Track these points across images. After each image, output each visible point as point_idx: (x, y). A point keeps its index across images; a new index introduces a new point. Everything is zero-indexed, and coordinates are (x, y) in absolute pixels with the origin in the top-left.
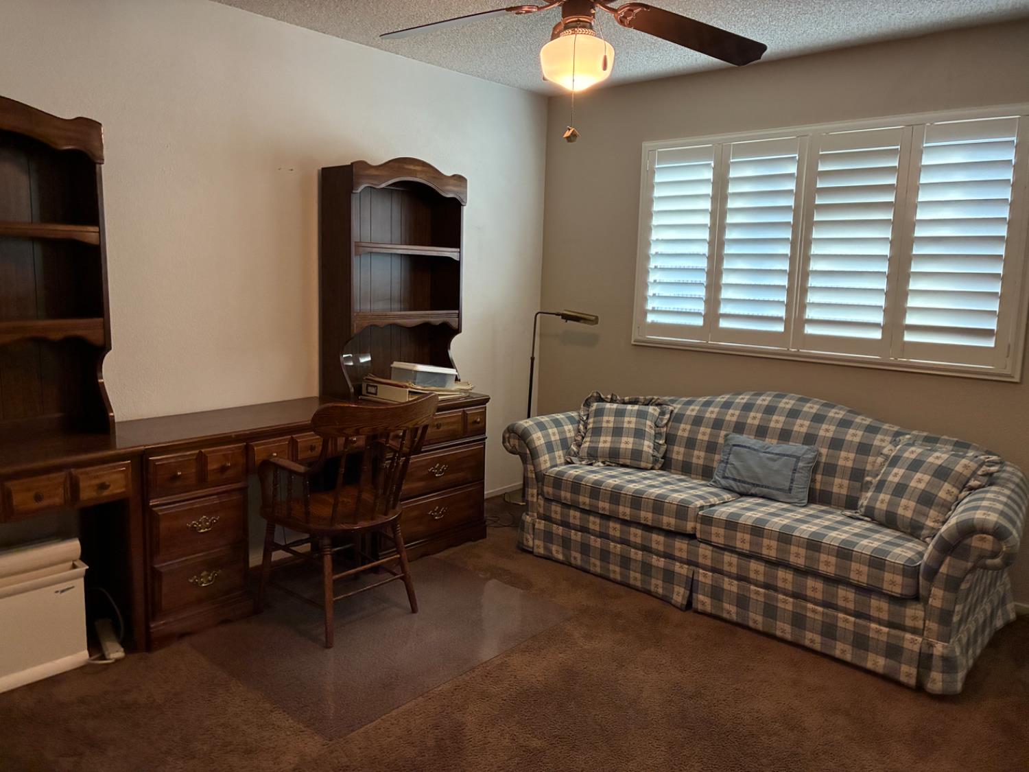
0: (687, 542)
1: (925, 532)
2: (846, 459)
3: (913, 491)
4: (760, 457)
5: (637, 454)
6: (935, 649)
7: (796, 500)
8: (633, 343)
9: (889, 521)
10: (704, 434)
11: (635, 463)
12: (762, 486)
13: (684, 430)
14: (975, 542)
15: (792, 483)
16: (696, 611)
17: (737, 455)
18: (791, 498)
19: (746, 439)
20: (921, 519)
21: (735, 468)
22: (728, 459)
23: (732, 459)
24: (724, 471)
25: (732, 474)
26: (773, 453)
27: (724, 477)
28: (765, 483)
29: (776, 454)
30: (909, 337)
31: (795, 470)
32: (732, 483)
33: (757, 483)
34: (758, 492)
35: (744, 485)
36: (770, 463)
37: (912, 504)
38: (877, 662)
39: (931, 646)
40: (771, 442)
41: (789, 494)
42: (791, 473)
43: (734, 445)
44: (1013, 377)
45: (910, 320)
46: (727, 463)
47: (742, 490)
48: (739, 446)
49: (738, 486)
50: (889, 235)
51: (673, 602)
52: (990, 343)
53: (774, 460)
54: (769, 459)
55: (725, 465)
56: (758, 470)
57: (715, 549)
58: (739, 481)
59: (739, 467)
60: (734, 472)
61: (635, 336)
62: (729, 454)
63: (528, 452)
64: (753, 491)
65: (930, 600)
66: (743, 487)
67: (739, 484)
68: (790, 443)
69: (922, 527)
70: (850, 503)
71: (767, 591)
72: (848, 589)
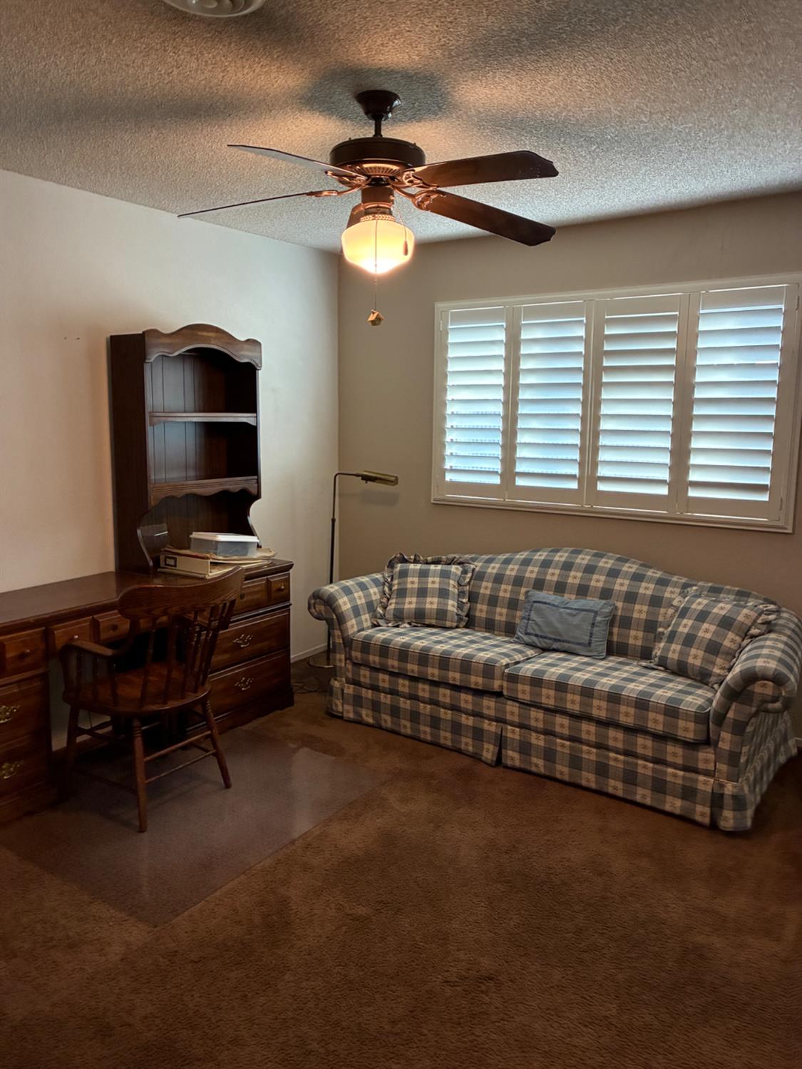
0: (494, 700)
1: (713, 679)
2: (640, 612)
3: (701, 641)
4: (561, 613)
5: (442, 614)
6: (726, 789)
7: (595, 654)
8: (432, 501)
9: (680, 670)
10: (505, 591)
11: (440, 623)
12: (563, 641)
13: (486, 588)
14: (757, 688)
15: (591, 637)
16: (506, 767)
17: (539, 612)
18: (590, 651)
19: (546, 595)
20: (709, 667)
21: (537, 624)
22: (529, 615)
23: (533, 616)
24: (527, 627)
25: (534, 630)
26: (572, 609)
27: (527, 634)
28: (565, 638)
29: (575, 609)
30: (692, 493)
31: (593, 624)
32: (534, 639)
33: (558, 638)
34: (559, 647)
35: (545, 640)
36: (570, 619)
37: (701, 653)
38: (674, 804)
39: (722, 786)
40: (570, 598)
41: (588, 648)
42: (590, 628)
43: (535, 602)
44: (785, 529)
45: (694, 476)
46: (529, 619)
47: (544, 645)
48: (539, 602)
49: (540, 642)
51: (483, 758)
52: (765, 498)
53: (573, 615)
54: (569, 614)
55: (526, 621)
56: (558, 626)
57: (522, 706)
58: (541, 637)
59: (540, 623)
60: (536, 628)
61: (435, 495)
62: (531, 610)
63: (335, 617)
64: (555, 646)
65: (720, 743)
66: (544, 642)
67: (541, 639)
68: (588, 598)
69: (709, 674)
70: (646, 654)
71: (571, 743)
72: (647, 737)
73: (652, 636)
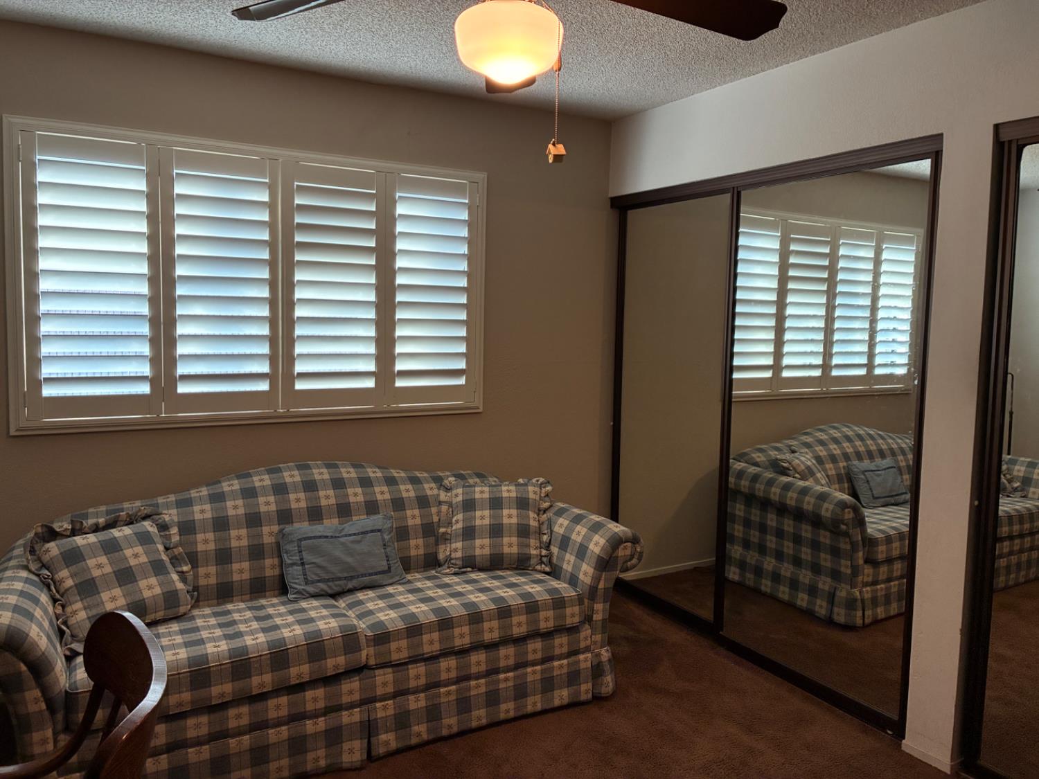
1: (533, 561)
2: (413, 517)
3: (510, 527)
4: (343, 544)
6: (602, 657)
7: (397, 578)
8: (12, 432)
9: (495, 564)
10: (239, 538)
12: (358, 577)
13: (205, 542)
14: (621, 552)
15: (388, 560)
16: (380, 758)
17: (314, 550)
18: (392, 577)
20: (526, 551)
21: (319, 567)
22: (301, 559)
23: (307, 557)
24: (305, 574)
25: (317, 574)
26: (350, 535)
27: (307, 582)
28: (362, 571)
29: (358, 534)
30: (400, 383)
31: (385, 545)
32: (322, 585)
33: (352, 574)
34: (356, 585)
35: (337, 583)
36: (357, 547)
37: (514, 540)
38: (562, 696)
39: (598, 655)
41: (390, 574)
42: (383, 551)
43: (300, 540)
44: (478, 408)
45: (400, 366)
46: (303, 564)
47: (337, 589)
48: (310, 538)
49: (330, 587)
50: (373, 281)
51: (344, 765)
52: (461, 381)
53: (359, 542)
54: (353, 542)
55: (300, 568)
56: (349, 560)
58: (328, 580)
59: (324, 564)
60: (319, 571)
62: (300, 552)
64: (350, 585)
65: (594, 616)
66: (336, 586)
67: (330, 584)
68: (355, 518)
69: (528, 557)
71: (458, 686)
72: (536, 640)
73: (432, 540)
